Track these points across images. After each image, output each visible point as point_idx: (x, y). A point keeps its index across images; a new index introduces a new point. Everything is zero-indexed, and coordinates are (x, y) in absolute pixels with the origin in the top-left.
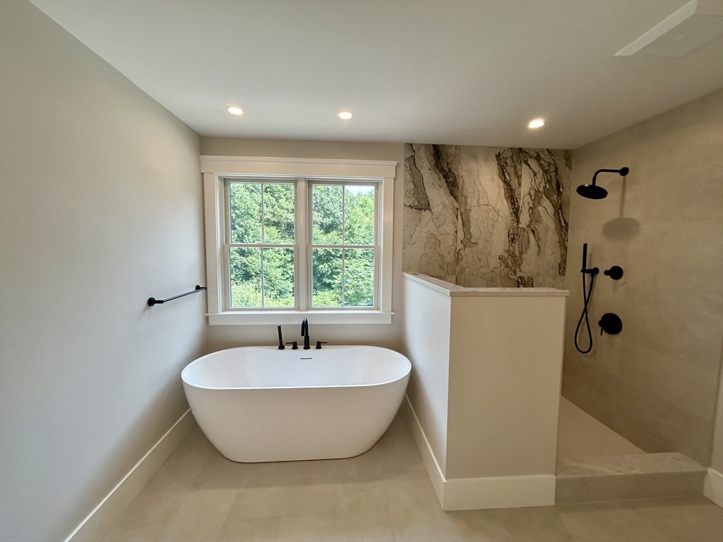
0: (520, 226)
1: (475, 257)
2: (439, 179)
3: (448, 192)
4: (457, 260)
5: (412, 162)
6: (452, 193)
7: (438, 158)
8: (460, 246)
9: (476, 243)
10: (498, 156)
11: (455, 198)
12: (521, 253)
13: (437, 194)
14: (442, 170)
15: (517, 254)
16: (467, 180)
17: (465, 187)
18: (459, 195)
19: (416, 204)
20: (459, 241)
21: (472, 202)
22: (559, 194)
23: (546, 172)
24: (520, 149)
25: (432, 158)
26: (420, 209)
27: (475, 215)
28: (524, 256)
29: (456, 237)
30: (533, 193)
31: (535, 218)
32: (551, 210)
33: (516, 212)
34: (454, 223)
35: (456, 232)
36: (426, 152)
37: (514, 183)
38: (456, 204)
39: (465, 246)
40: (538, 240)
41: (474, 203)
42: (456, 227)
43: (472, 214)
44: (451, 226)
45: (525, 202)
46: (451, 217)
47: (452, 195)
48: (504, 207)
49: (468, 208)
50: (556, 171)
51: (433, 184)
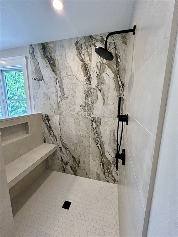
0: (92, 87)
1: (68, 105)
2: (46, 63)
3: (51, 69)
4: (59, 107)
5: (33, 55)
6: (53, 70)
7: (45, 51)
8: (59, 99)
9: (68, 98)
10: (76, 44)
11: (55, 72)
12: (93, 103)
13: (46, 72)
14: (47, 57)
15: (91, 104)
16: (60, 62)
17: (59, 66)
18: (56, 71)
19: (37, 78)
20: (59, 97)
21: (64, 74)
22: (118, 64)
24: (90, 37)
25: (42, 51)
26: (39, 80)
28: (95, 105)
29: (57, 95)
30: (99, 65)
31: (101, 81)
34: (56, 87)
35: (57, 92)
36: (39, 48)
37: (87, 60)
38: (55, 76)
39: (62, 99)
40: (103, 95)
41: (65, 74)
42: (56, 89)
43: (64, 81)
44: (54, 88)
45: (94, 72)
46: (54, 84)
47: (53, 71)
48: (82, 76)
49: (62, 78)
50: (115, 48)
51: (44, 66)
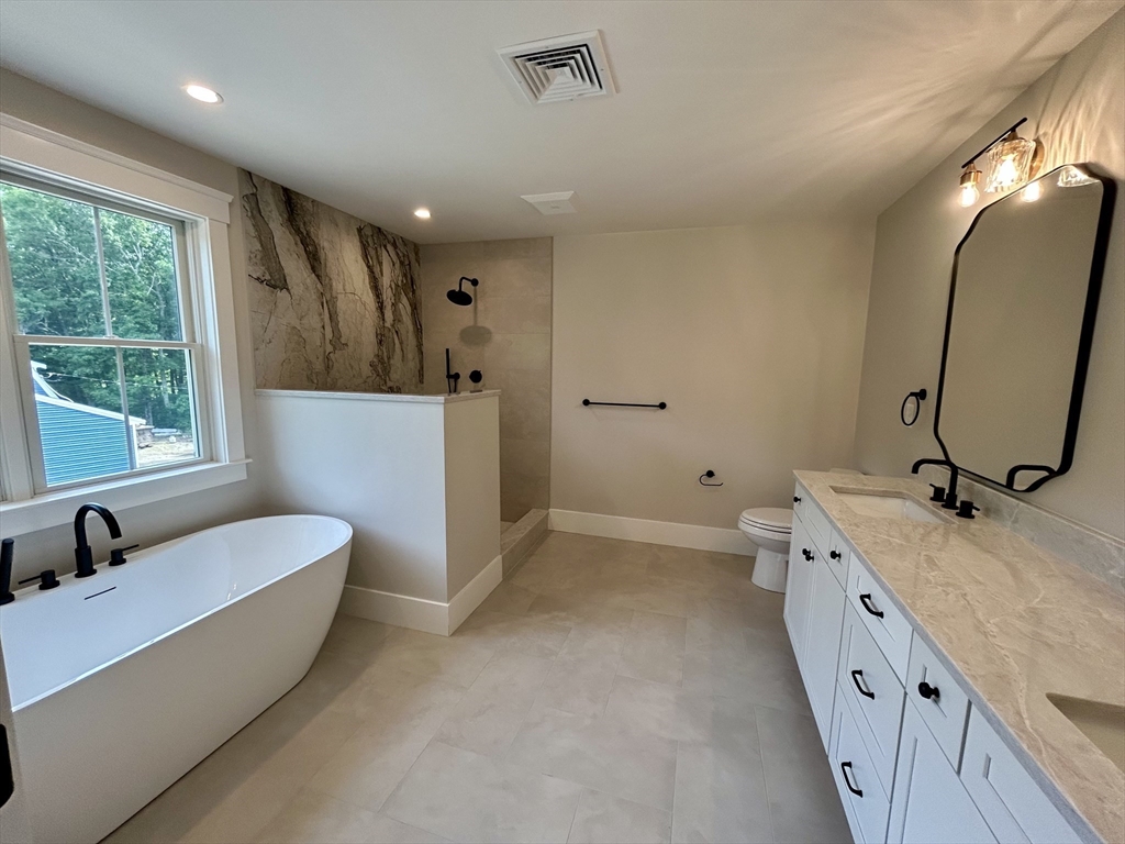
0: (386, 325)
1: (347, 363)
2: (296, 244)
3: (309, 267)
4: (328, 368)
5: (254, 205)
6: (314, 269)
7: (292, 211)
8: (329, 348)
9: (346, 345)
10: (360, 230)
11: (318, 276)
12: (389, 358)
13: (294, 267)
14: (298, 232)
15: (386, 359)
16: (330, 255)
17: (328, 265)
18: (322, 274)
19: (268, 277)
20: (328, 341)
21: (337, 286)
22: (414, 292)
23: (402, 263)
24: (379, 229)
26: (274, 287)
27: (341, 305)
28: (392, 362)
29: (324, 335)
31: (397, 319)
32: (409, 309)
33: (381, 307)
34: (320, 315)
35: (323, 327)
36: (274, 195)
37: (377, 270)
38: (319, 286)
39: (335, 348)
40: (401, 343)
41: (341, 287)
42: (322, 319)
43: (339, 304)
44: (317, 318)
45: (387, 295)
46: (316, 306)
47: (314, 272)
48: (369, 298)
49: (334, 295)
50: (409, 264)
51: (289, 250)
